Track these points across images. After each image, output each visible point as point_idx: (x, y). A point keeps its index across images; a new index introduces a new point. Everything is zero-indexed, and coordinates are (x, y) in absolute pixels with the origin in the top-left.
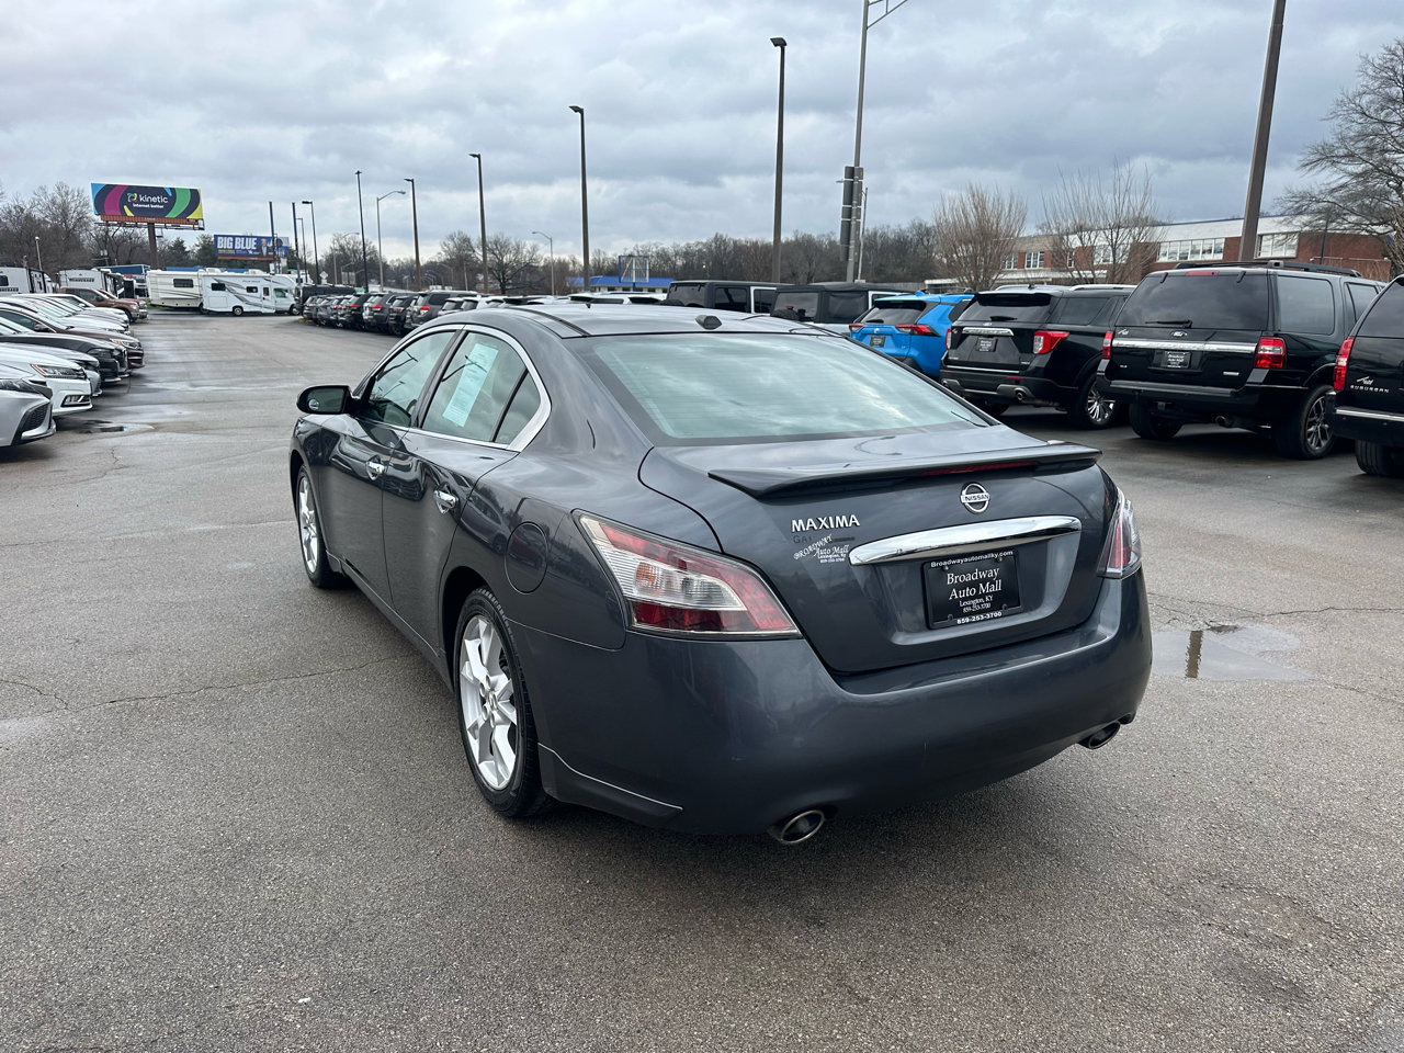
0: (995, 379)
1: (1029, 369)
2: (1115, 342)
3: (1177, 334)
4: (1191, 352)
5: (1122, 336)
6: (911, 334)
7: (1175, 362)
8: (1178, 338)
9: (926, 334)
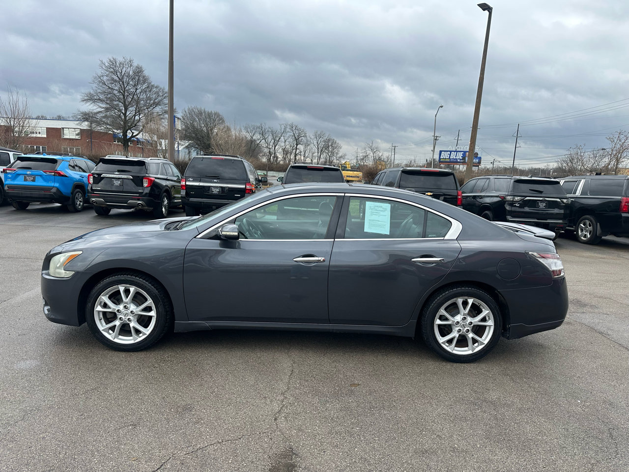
0: (125, 198)
1: (144, 194)
2: (187, 183)
3: (215, 181)
4: (222, 187)
5: (190, 181)
6: (54, 175)
7: (216, 191)
8: (215, 182)
9: (63, 176)
